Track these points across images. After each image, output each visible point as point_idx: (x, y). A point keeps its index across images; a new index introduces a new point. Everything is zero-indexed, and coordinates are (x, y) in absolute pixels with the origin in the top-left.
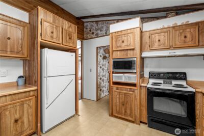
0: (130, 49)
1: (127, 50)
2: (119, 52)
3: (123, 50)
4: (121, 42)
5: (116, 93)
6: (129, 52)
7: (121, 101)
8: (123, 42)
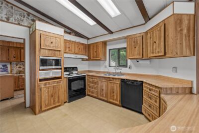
0: (58, 51)
1: (55, 50)
2: (47, 51)
3: (52, 50)
4: (49, 42)
5: (45, 89)
6: (56, 52)
7: (50, 93)
8: (52, 43)
